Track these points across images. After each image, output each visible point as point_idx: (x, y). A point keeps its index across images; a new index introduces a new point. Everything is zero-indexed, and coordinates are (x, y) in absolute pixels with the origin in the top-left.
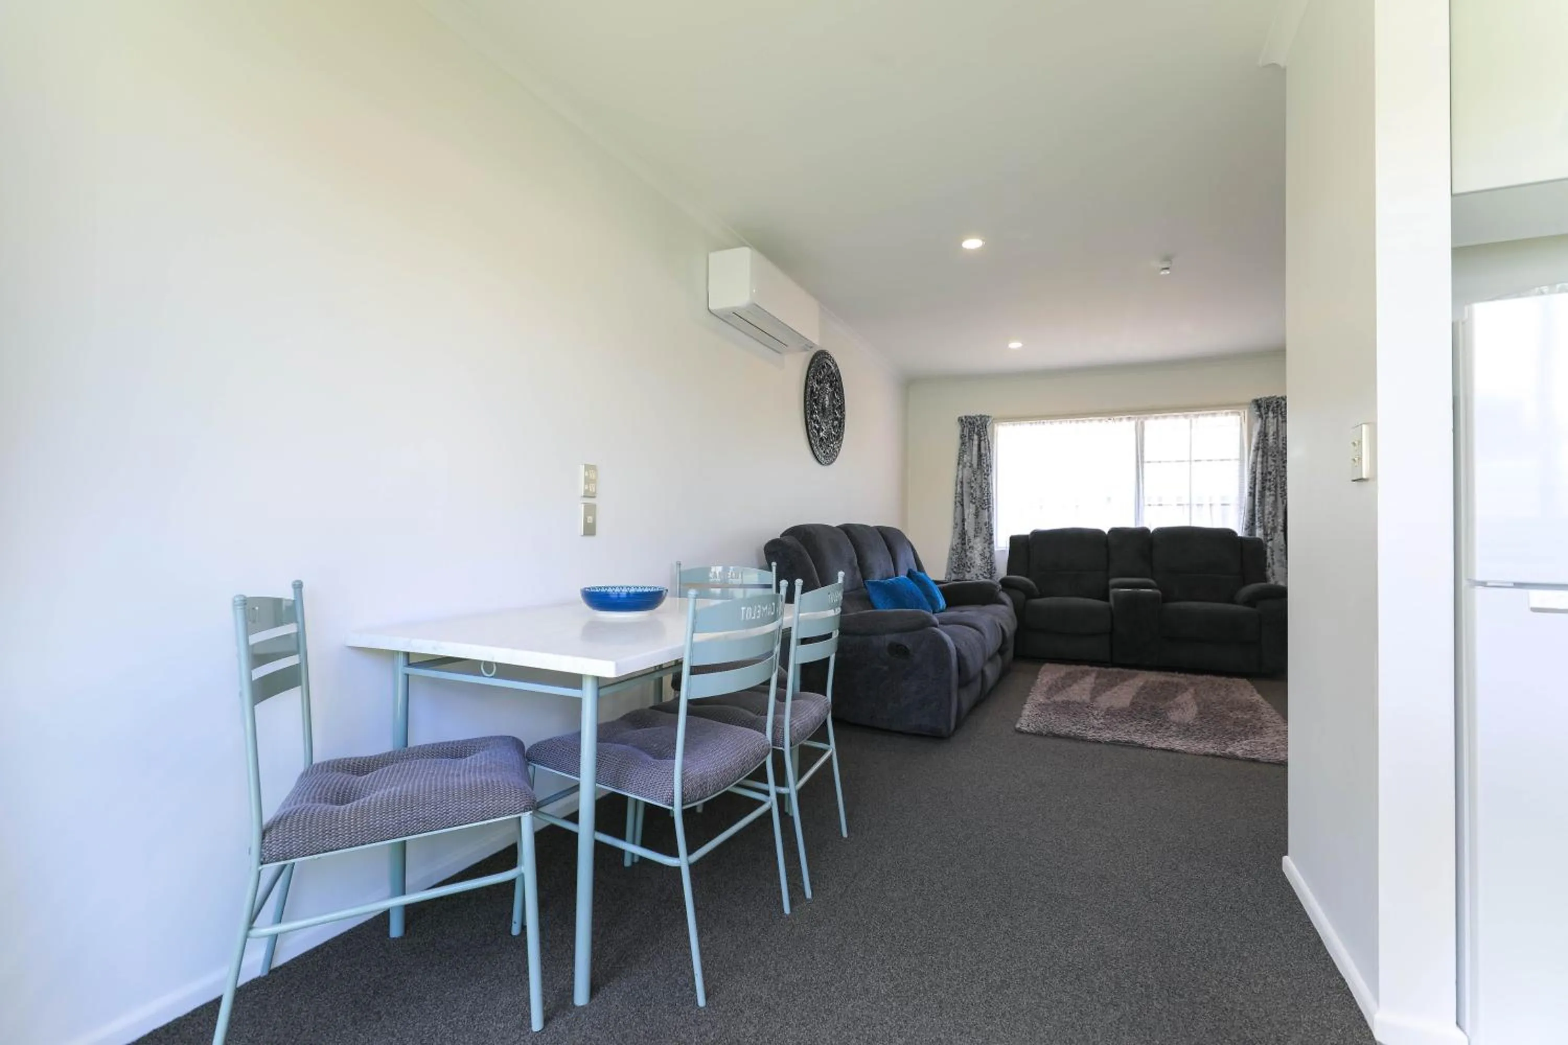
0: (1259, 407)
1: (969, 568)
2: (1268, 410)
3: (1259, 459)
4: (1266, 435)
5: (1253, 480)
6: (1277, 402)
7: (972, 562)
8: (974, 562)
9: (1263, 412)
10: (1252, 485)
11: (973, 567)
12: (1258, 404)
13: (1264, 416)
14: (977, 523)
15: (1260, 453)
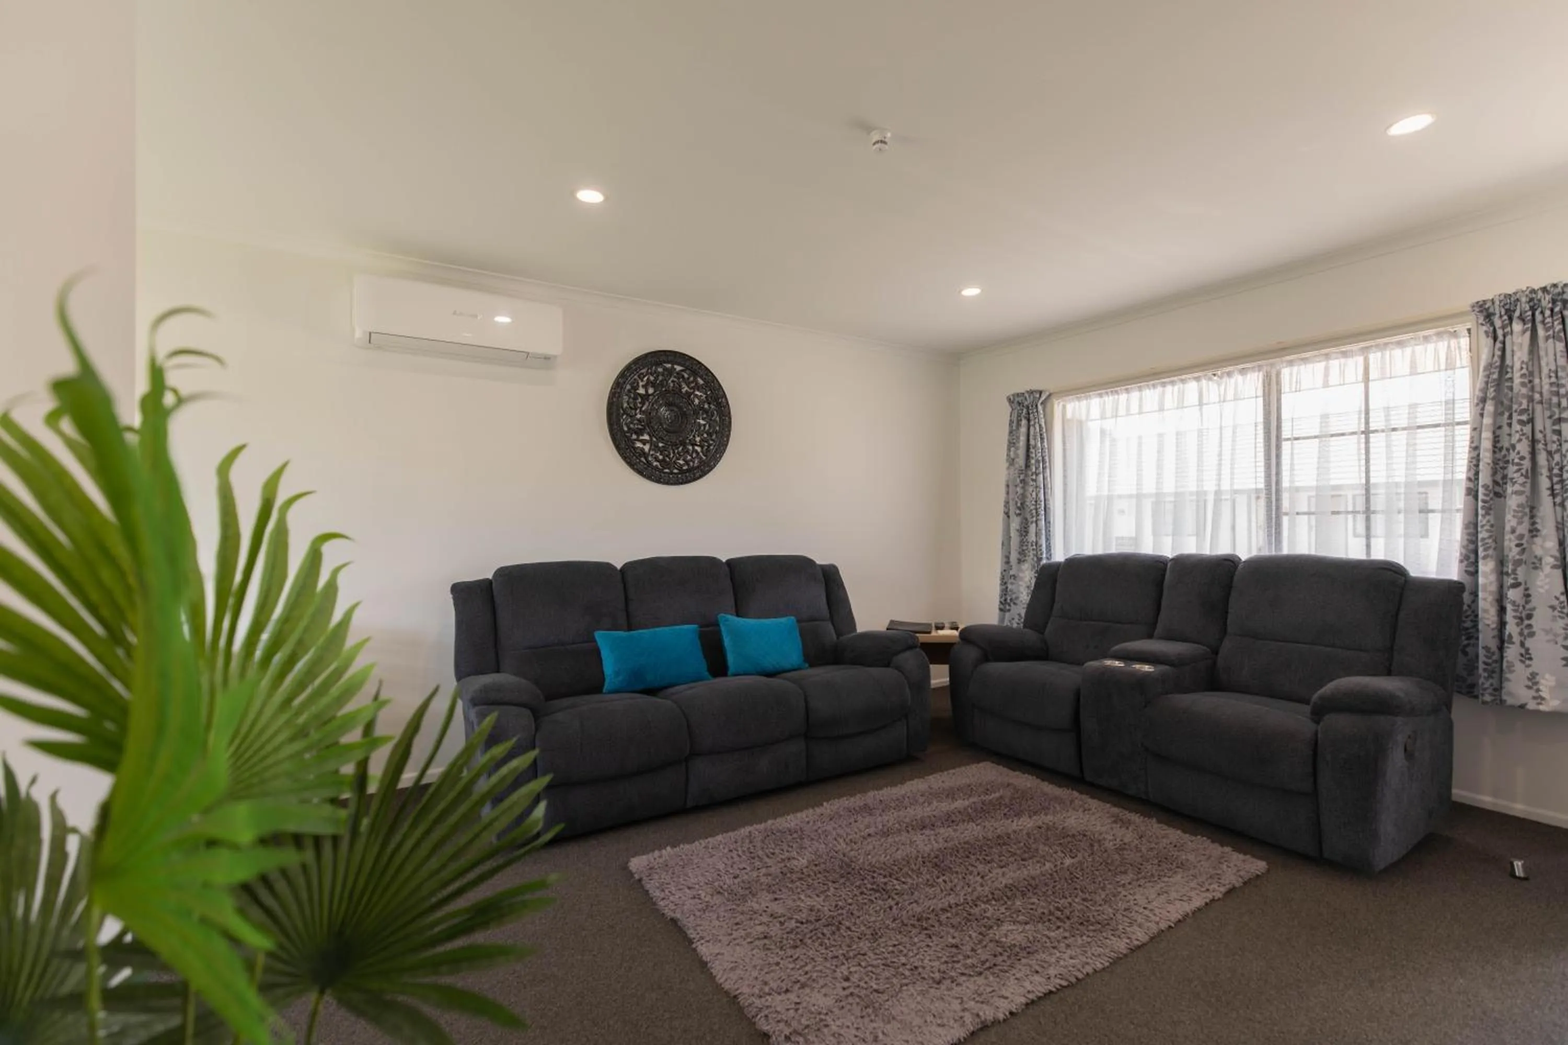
0: (1489, 317)
1: (1009, 605)
2: (1511, 319)
3: (1487, 420)
4: (1503, 368)
5: (1475, 462)
6: (1531, 300)
7: (1014, 596)
8: (1017, 598)
9: (1498, 323)
10: (1471, 475)
11: (1015, 604)
12: (1485, 311)
13: (1500, 333)
14: (1022, 543)
15: (1490, 407)
